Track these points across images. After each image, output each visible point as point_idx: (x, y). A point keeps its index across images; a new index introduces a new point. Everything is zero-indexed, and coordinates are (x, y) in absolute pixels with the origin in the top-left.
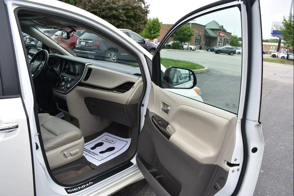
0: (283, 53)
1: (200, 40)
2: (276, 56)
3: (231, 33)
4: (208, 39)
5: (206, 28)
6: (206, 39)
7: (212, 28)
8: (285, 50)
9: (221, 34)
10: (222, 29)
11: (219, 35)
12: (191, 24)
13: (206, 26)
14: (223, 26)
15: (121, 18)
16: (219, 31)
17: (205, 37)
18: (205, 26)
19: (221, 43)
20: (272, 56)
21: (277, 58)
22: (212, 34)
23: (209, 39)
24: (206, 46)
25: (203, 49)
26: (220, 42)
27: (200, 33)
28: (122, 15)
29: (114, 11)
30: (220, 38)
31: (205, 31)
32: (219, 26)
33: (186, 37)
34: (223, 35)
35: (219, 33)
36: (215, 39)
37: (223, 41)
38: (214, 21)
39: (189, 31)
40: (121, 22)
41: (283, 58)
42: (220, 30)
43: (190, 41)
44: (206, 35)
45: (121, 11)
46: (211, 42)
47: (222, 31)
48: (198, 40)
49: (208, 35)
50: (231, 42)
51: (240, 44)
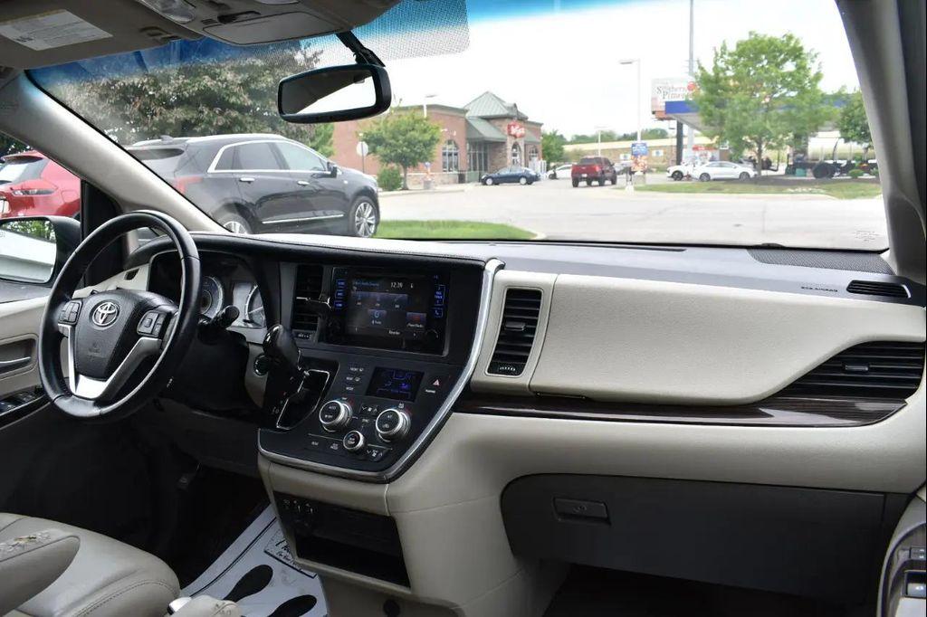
0: (703, 163)
1: (456, 154)
2: (683, 176)
3: (541, 125)
4: (480, 149)
5: (467, 115)
6: (474, 148)
7: (484, 114)
8: (706, 155)
9: (514, 131)
10: (515, 114)
11: (510, 135)
12: (425, 107)
13: (467, 111)
14: (515, 105)
15: (233, 100)
16: (506, 120)
17: (471, 143)
18: (464, 111)
19: (518, 157)
20: (672, 176)
21: (688, 180)
22: (488, 131)
23: (483, 149)
24: (475, 170)
25: (469, 182)
26: (515, 155)
27: (455, 134)
28: (236, 90)
30: (513, 141)
31: (468, 125)
32: (505, 107)
33: (419, 151)
35: (509, 127)
36: (498, 145)
37: (522, 148)
38: (487, 93)
39: (425, 131)
40: (234, 114)
41: (705, 178)
42: (511, 118)
43: (430, 159)
44: (473, 137)
45: (230, 76)
46: (488, 157)
47: (515, 120)
48: (450, 155)
49: (477, 136)
50: (543, 151)
51: (568, 153)
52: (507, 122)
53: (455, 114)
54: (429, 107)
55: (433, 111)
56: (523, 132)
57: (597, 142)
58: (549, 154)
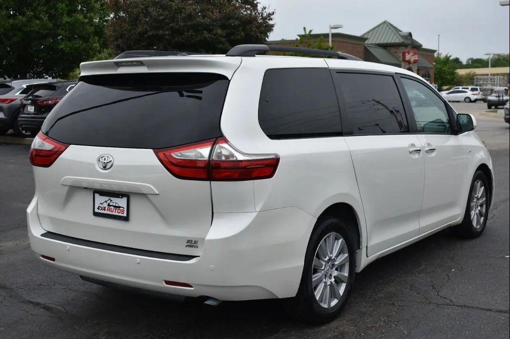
3: (434, 51)
5: (366, 42)
7: (381, 42)
9: (408, 57)
10: (408, 42)
11: (404, 60)
12: (330, 36)
13: (366, 39)
14: (410, 34)
16: (401, 48)
18: (362, 39)
22: (384, 57)
29: (205, 32)
30: (407, 67)
31: (366, 50)
32: (400, 35)
34: (416, 57)
35: (404, 54)
38: (385, 22)
42: (404, 45)
45: (218, 31)
47: (409, 48)
50: (435, 75)
51: (461, 77)
52: (402, 49)
53: (356, 42)
54: (334, 35)
55: (338, 39)
56: (417, 59)
57: (488, 67)
58: (442, 79)
